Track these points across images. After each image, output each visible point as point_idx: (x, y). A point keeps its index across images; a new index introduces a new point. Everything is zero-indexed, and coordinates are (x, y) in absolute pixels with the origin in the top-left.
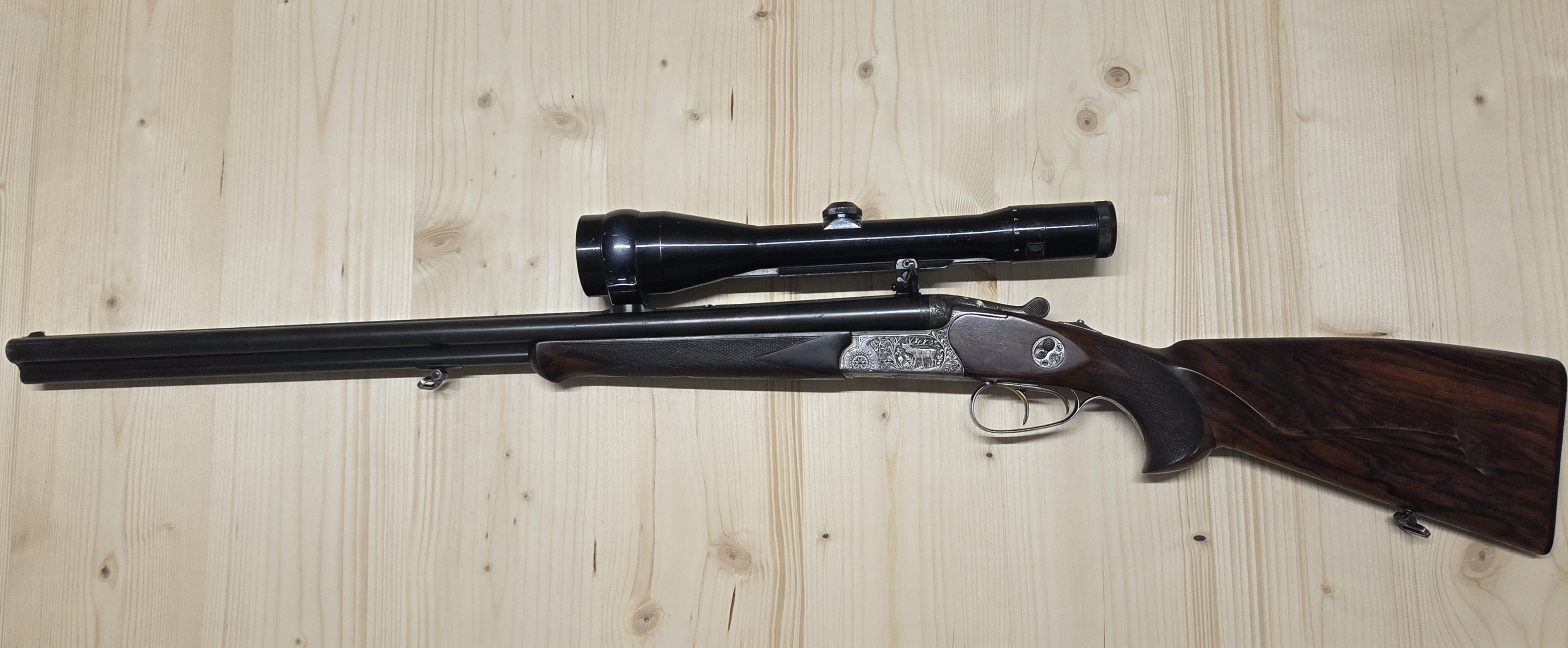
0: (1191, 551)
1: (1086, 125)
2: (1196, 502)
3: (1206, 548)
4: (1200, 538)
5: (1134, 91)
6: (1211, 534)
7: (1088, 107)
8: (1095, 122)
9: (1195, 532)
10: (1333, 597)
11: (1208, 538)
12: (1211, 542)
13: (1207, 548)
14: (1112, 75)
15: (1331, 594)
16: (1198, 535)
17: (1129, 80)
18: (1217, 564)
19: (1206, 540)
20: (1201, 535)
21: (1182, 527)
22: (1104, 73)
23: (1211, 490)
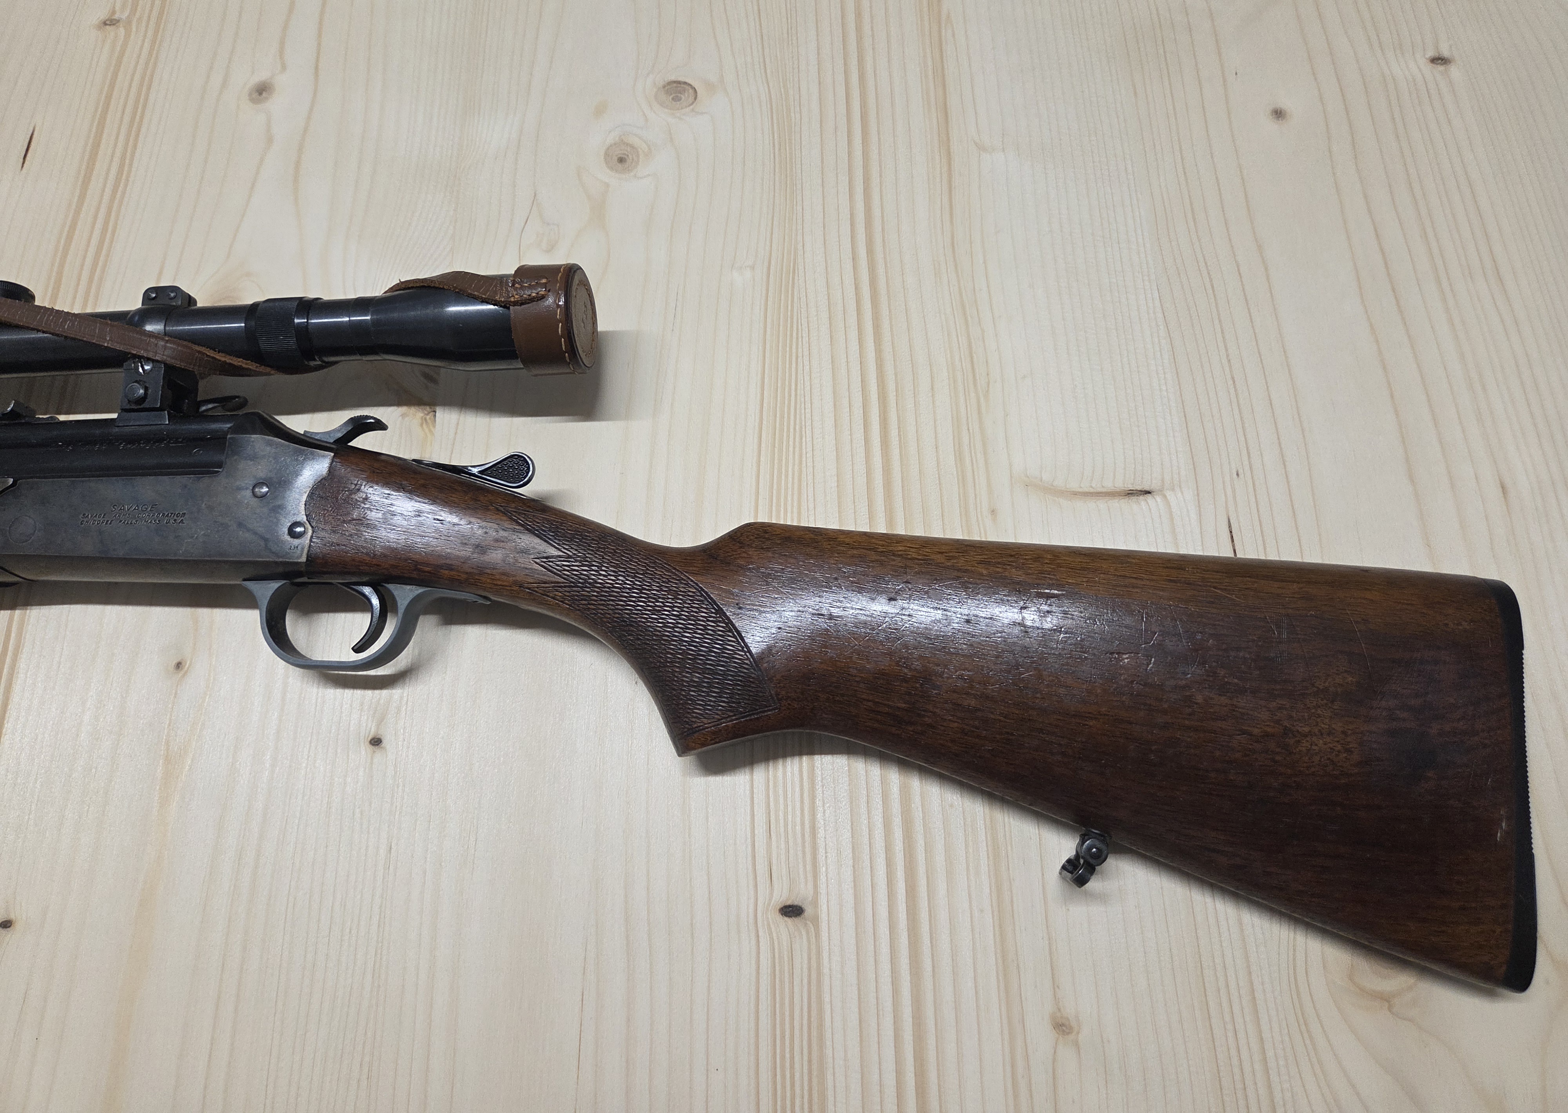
0: (772, 939)
1: (620, 165)
2: (786, 831)
3: (804, 933)
4: (792, 911)
5: (702, 113)
6: (815, 903)
7: (623, 137)
8: (635, 159)
9: (783, 896)
10: (1076, 1044)
11: (809, 911)
12: (816, 920)
13: (808, 933)
14: (668, 93)
15: (1072, 1037)
16: (789, 903)
17: (695, 99)
18: (826, 971)
19: (806, 914)
20: (796, 903)
21: (756, 886)
22: (655, 90)
23: (818, 803)
